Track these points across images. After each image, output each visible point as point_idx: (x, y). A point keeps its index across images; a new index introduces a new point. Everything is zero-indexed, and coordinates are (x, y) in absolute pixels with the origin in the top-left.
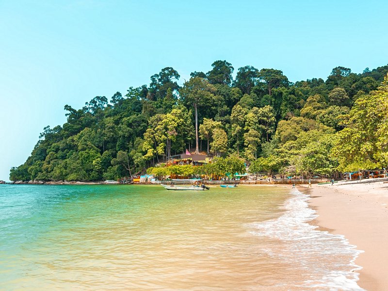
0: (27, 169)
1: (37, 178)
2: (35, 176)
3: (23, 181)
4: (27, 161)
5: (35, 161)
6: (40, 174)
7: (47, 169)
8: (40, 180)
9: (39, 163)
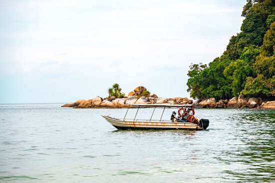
0: (222, 68)
1: (244, 92)
2: (240, 87)
3: (217, 99)
4: (228, 48)
5: (242, 46)
6: (249, 82)
7: (266, 67)
8: (251, 96)
9: (248, 52)
